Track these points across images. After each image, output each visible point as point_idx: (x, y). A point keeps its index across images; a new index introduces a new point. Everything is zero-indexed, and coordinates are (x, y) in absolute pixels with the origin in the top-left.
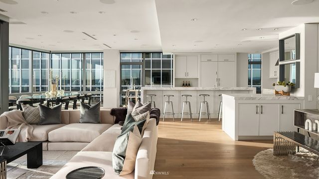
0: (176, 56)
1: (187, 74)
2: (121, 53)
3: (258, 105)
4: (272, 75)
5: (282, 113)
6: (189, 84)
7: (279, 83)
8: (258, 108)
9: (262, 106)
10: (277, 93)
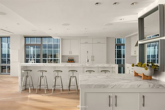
0: (62, 39)
1: (70, 52)
2: (25, 37)
3: (111, 95)
4: (133, 54)
5: (144, 105)
6: (73, 60)
7: (139, 64)
8: (111, 99)
9: (116, 96)
10: (136, 75)
